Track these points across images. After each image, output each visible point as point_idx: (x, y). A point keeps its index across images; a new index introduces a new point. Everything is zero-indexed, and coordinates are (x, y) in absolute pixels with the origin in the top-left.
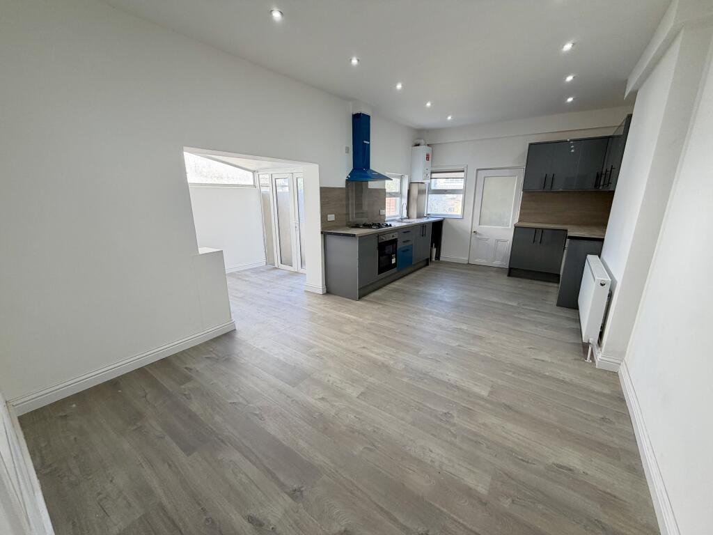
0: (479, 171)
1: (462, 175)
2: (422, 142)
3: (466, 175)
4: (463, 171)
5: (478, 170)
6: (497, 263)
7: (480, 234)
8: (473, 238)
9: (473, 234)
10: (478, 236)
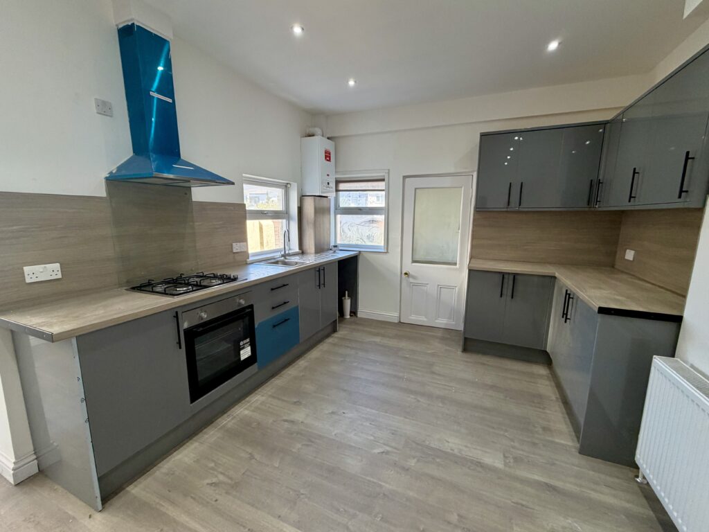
0: (407, 179)
1: (382, 185)
2: (318, 131)
3: (388, 186)
4: (383, 180)
5: (405, 177)
6: (442, 322)
7: (414, 277)
8: (404, 284)
9: (404, 276)
10: (411, 280)
